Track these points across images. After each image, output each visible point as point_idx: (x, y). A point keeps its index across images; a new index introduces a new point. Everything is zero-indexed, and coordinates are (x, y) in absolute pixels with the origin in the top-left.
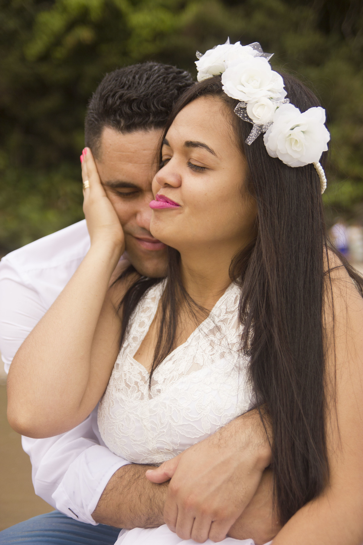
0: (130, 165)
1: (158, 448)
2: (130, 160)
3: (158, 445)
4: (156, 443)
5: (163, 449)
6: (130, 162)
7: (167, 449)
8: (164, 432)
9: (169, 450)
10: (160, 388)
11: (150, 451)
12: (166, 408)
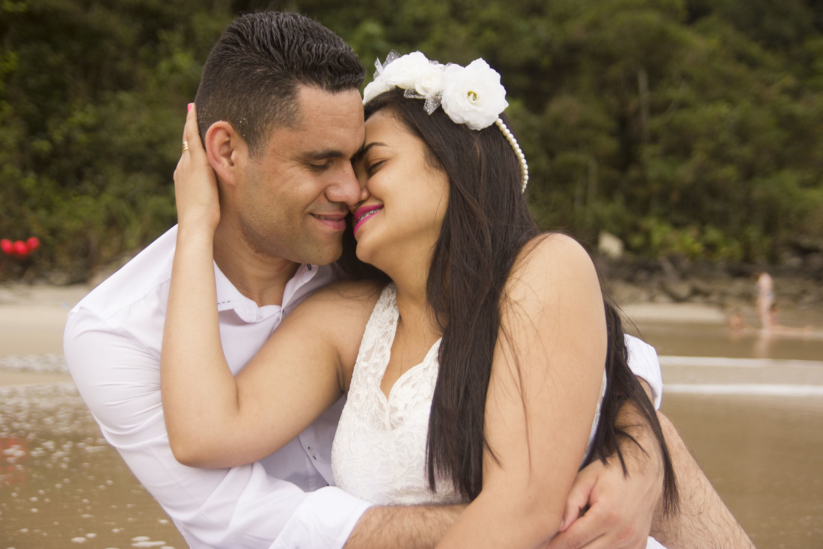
0: (342, 129)
1: (408, 488)
2: (342, 124)
3: (409, 484)
4: (406, 481)
5: (413, 487)
6: (342, 126)
7: (418, 488)
8: (414, 466)
9: (421, 489)
10: (402, 415)
11: (399, 492)
12: (413, 438)
